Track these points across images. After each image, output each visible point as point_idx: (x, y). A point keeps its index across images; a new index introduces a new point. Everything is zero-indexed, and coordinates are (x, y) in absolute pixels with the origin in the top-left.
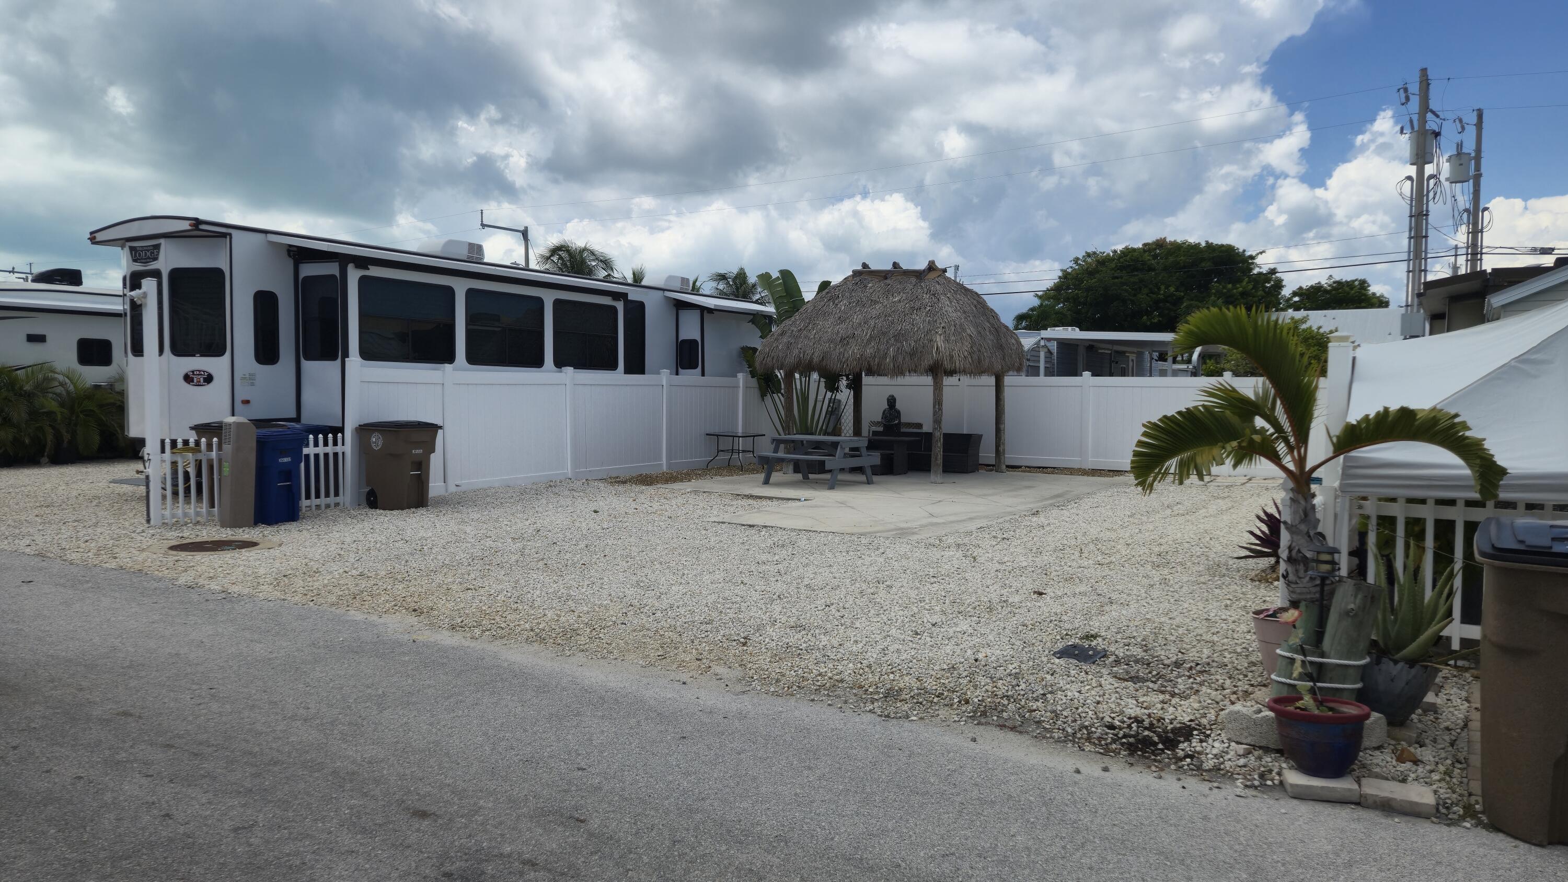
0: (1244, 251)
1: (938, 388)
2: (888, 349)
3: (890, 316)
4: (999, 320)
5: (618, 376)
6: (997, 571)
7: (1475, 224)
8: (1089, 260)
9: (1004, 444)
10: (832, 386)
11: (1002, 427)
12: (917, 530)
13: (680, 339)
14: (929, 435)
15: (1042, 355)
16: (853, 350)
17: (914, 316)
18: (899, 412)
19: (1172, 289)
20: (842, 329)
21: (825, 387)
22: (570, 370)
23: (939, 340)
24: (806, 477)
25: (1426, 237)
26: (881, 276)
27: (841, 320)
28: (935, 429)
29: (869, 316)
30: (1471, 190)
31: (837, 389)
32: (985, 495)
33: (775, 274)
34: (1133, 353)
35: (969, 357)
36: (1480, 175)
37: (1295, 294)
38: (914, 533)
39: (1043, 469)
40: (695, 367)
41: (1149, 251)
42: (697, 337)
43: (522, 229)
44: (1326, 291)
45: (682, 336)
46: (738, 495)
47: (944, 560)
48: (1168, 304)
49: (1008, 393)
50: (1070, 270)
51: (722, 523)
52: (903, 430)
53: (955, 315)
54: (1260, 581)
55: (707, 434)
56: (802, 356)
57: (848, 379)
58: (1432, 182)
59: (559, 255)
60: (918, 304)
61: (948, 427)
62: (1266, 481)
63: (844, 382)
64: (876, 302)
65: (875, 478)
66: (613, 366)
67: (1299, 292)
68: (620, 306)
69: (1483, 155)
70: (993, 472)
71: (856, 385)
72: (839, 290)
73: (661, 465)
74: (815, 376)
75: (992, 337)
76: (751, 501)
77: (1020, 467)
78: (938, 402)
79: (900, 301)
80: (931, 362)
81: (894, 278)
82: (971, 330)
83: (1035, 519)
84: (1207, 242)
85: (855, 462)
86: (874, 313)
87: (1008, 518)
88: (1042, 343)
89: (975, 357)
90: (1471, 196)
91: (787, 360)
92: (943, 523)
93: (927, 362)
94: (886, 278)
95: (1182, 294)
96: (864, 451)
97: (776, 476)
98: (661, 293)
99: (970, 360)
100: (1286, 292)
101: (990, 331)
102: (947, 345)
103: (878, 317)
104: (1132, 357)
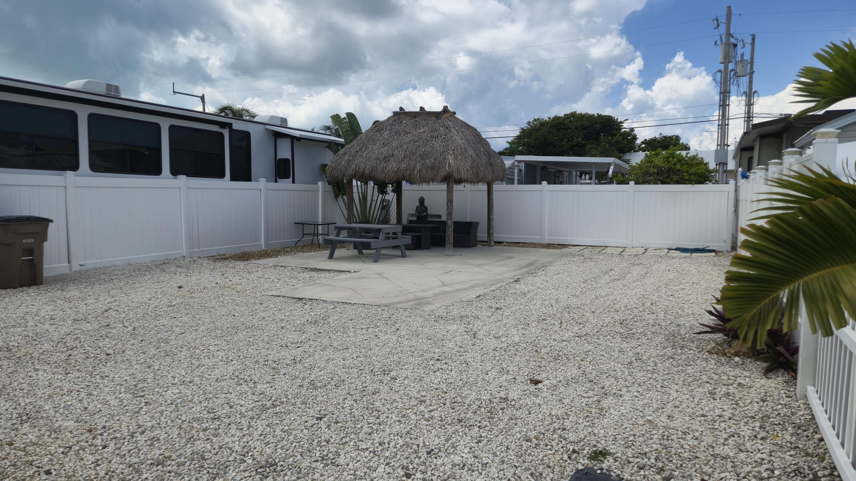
0: (617, 119)
1: (450, 191)
2: (416, 164)
3: (417, 142)
4: (489, 146)
5: (226, 182)
6: (494, 350)
7: (750, 100)
8: (535, 123)
9: (493, 228)
10: (382, 190)
11: (492, 217)
12: (431, 299)
13: (278, 158)
14: (445, 223)
15: (516, 171)
16: (393, 165)
17: (433, 142)
18: (426, 208)
19: (580, 139)
20: (385, 151)
21: (378, 191)
22: (183, 177)
23: (451, 159)
24: (360, 253)
25: (729, 105)
26: (412, 116)
27: (384, 145)
28: (448, 219)
29: (404, 142)
30: (748, 81)
31: (386, 193)
32: (482, 265)
33: (343, 115)
34: (567, 172)
35: (471, 170)
36: (753, 72)
37: (643, 143)
38: (429, 303)
39: (517, 244)
40: (288, 177)
41: (568, 118)
42: (289, 157)
43: (201, 95)
44: (659, 142)
45: (281, 156)
46: (306, 268)
47: (449, 337)
48: (578, 148)
49: (495, 195)
50: (525, 128)
51: (279, 296)
52: (430, 219)
53: (461, 141)
54: (717, 354)
55: (295, 223)
56: (357, 169)
57: (393, 186)
58: (732, 73)
59: (225, 112)
60: (436, 134)
61: (457, 217)
62: (657, 251)
63: (390, 188)
64: (408, 133)
65: (408, 252)
66: (221, 175)
67: (645, 142)
68: (226, 133)
69: (755, 61)
70: (486, 247)
71: (398, 190)
72: (384, 125)
73: (261, 245)
74: (371, 184)
75: (485, 158)
76: (314, 274)
77: (502, 243)
78: (450, 201)
79: (424, 132)
80: (445, 173)
81: (421, 117)
82: (471, 152)
83: (518, 286)
84: (598, 114)
85: (395, 242)
86: (407, 140)
87: (498, 286)
88: (516, 163)
89: (475, 170)
90: (748, 84)
91: (347, 172)
92: (452, 292)
93: (442, 174)
94: (415, 117)
95: (585, 142)
96: (399, 235)
97: (338, 253)
98: (263, 126)
99: (471, 172)
100: (638, 142)
101: (484, 154)
102: (456, 162)
103: (409, 142)
104: (566, 174)
